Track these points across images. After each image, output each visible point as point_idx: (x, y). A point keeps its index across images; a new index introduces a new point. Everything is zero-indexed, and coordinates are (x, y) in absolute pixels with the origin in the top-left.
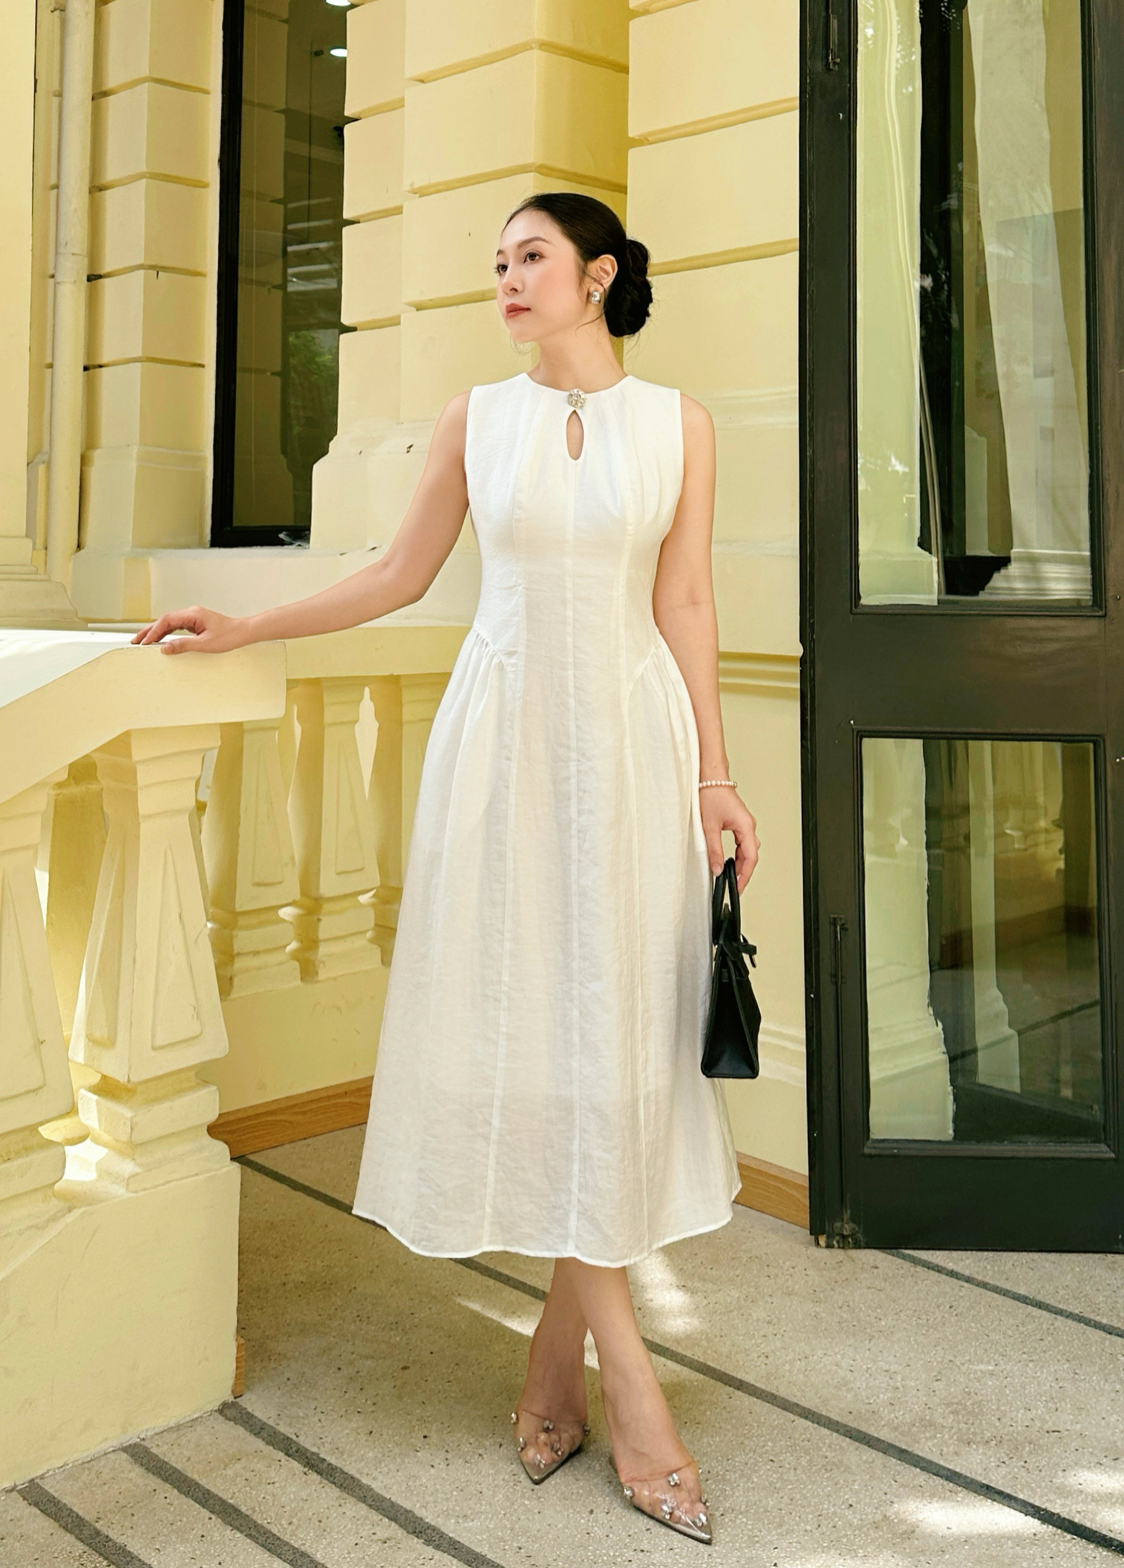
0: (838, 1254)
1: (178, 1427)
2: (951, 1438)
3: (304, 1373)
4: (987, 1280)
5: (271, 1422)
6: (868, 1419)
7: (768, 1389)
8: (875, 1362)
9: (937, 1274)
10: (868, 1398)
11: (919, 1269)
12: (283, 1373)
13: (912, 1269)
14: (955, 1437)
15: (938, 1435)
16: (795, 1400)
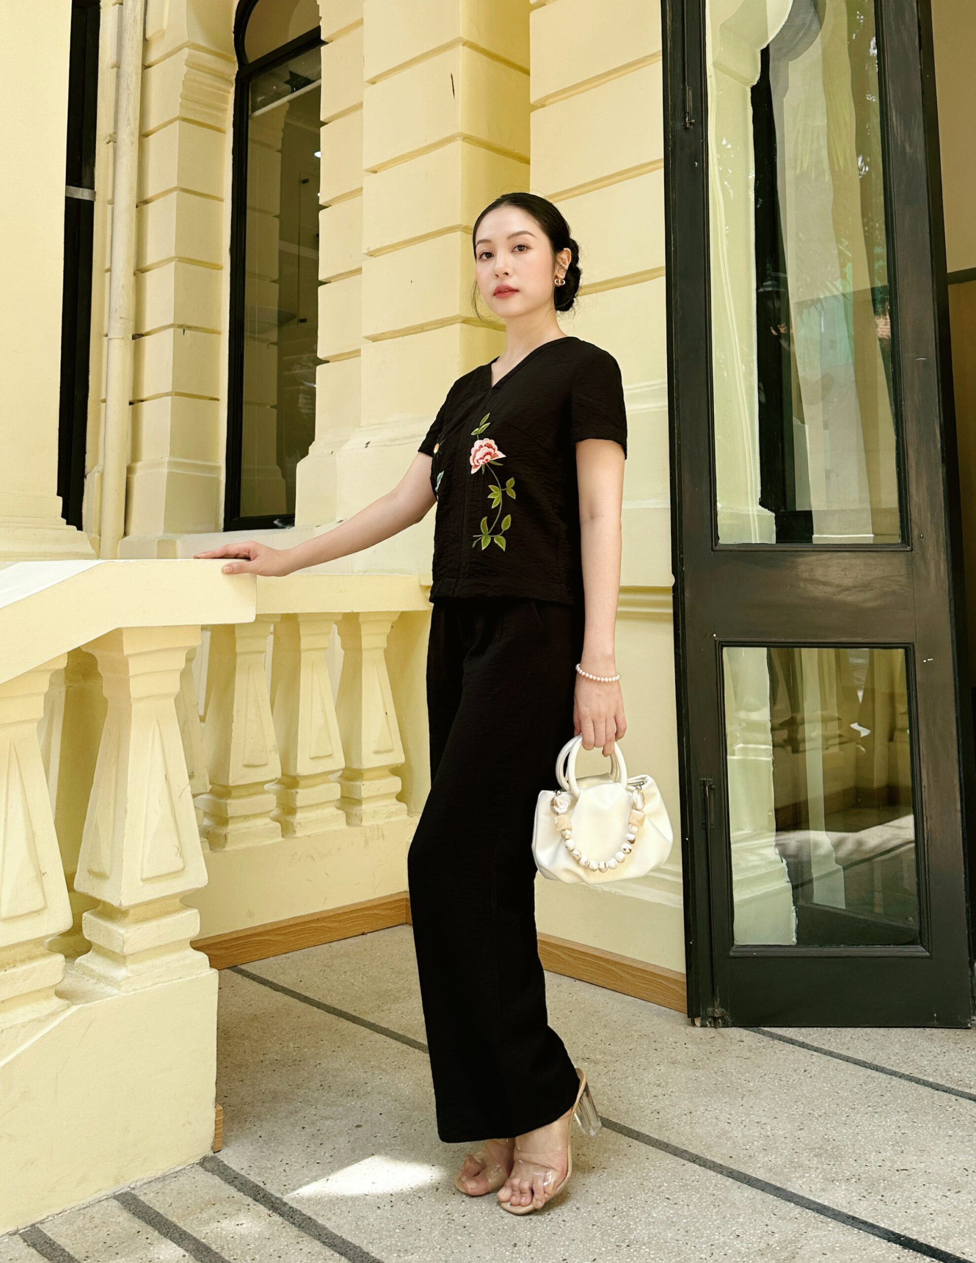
0: (711, 1032)
1: (163, 1178)
2: (817, 1177)
3: (274, 1131)
4: (831, 1049)
5: (242, 1173)
6: (745, 1163)
7: (661, 1139)
8: (748, 1115)
9: (791, 1046)
10: (744, 1145)
11: (776, 1042)
12: (256, 1132)
13: (771, 1042)
14: (820, 1176)
15: (806, 1175)
16: (684, 1148)
